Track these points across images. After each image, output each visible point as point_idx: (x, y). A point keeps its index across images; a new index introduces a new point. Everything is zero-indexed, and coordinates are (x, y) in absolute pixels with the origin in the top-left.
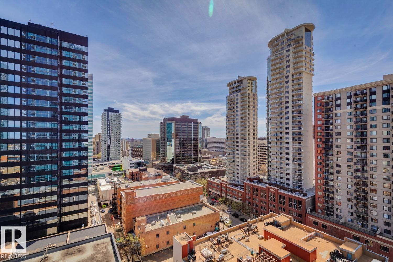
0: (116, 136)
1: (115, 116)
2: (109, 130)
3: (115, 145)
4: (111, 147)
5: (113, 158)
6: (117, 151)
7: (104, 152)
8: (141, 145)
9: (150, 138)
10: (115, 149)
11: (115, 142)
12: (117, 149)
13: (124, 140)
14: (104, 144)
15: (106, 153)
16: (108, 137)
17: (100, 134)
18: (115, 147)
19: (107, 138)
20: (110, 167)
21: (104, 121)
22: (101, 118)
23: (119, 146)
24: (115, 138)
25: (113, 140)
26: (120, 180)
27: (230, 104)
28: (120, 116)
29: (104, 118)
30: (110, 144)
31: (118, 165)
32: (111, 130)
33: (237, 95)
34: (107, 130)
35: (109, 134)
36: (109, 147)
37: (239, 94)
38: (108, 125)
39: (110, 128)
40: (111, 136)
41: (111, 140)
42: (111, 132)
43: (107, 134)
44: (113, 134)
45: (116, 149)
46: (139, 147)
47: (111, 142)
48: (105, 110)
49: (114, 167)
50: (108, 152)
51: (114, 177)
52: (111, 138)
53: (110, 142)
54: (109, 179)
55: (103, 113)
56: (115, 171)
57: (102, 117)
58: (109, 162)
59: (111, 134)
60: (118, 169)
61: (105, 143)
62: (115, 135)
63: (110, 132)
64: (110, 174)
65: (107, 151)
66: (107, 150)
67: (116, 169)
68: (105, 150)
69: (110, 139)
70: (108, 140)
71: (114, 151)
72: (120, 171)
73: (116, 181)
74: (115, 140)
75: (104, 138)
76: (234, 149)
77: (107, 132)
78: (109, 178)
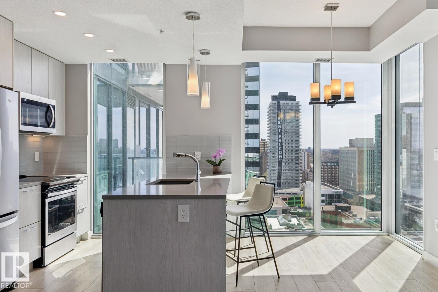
0: (292, 143)
1: (290, 107)
2: (280, 133)
3: (290, 160)
4: (283, 164)
5: (287, 184)
6: (294, 171)
7: (272, 171)
8: (335, 160)
9: (354, 147)
10: (290, 167)
11: (290, 154)
12: (294, 167)
13: (304, 151)
14: (272, 157)
15: (275, 174)
16: (279, 146)
17: (265, 140)
18: (290, 164)
19: (277, 147)
20: (285, 199)
21: (272, 118)
22: (268, 112)
23: (297, 162)
24: (290, 147)
25: (287, 151)
26: (303, 224)
28: (298, 106)
29: (272, 111)
30: (282, 158)
31: (296, 196)
32: (283, 133)
34: (277, 134)
35: (280, 141)
36: (280, 164)
38: (278, 124)
39: (281, 128)
40: (284, 144)
41: (284, 151)
42: (283, 137)
43: (277, 140)
44: (287, 141)
45: (292, 167)
46: (332, 164)
47: (284, 154)
48: (274, 98)
49: (290, 199)
50: (278, 173)
51: (292, 217)
52: (284, 148)
53: (282, 154)
54: (284, 220)
55: (271, 103)
56: (292, 206)
57: (270, 111)
58: (281, 191)
59: (283, 141)
60: (297, 203)
61: (274, 155)
62: (290, 141)
63: (281, 136)
64: (284, 211)
65: (277, 171)
66: (277, 168)
67: (293, 203)
68: (274, 169)
69: (282, 149)
70: (279, 151)
71: (289, 170)
72: (300, 207)
73: (296, 225)
74: (290, 151)
75: (272, 147)
77: (277, 137)
78: (284, 217)
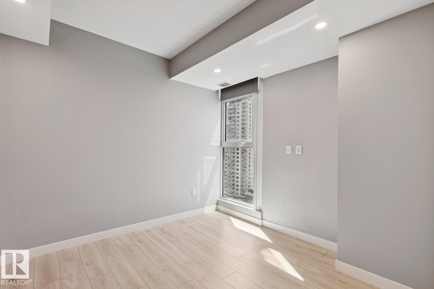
27: (231, 114)
33: (238, 105)
37: (240, 103)
76: (234, 161)
